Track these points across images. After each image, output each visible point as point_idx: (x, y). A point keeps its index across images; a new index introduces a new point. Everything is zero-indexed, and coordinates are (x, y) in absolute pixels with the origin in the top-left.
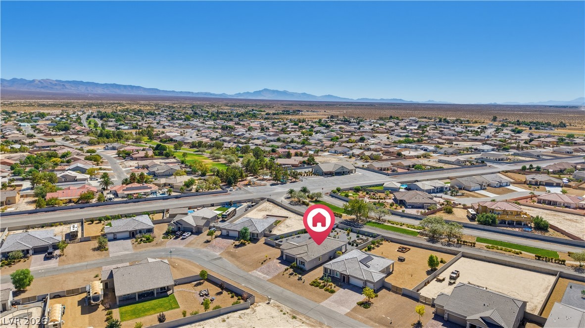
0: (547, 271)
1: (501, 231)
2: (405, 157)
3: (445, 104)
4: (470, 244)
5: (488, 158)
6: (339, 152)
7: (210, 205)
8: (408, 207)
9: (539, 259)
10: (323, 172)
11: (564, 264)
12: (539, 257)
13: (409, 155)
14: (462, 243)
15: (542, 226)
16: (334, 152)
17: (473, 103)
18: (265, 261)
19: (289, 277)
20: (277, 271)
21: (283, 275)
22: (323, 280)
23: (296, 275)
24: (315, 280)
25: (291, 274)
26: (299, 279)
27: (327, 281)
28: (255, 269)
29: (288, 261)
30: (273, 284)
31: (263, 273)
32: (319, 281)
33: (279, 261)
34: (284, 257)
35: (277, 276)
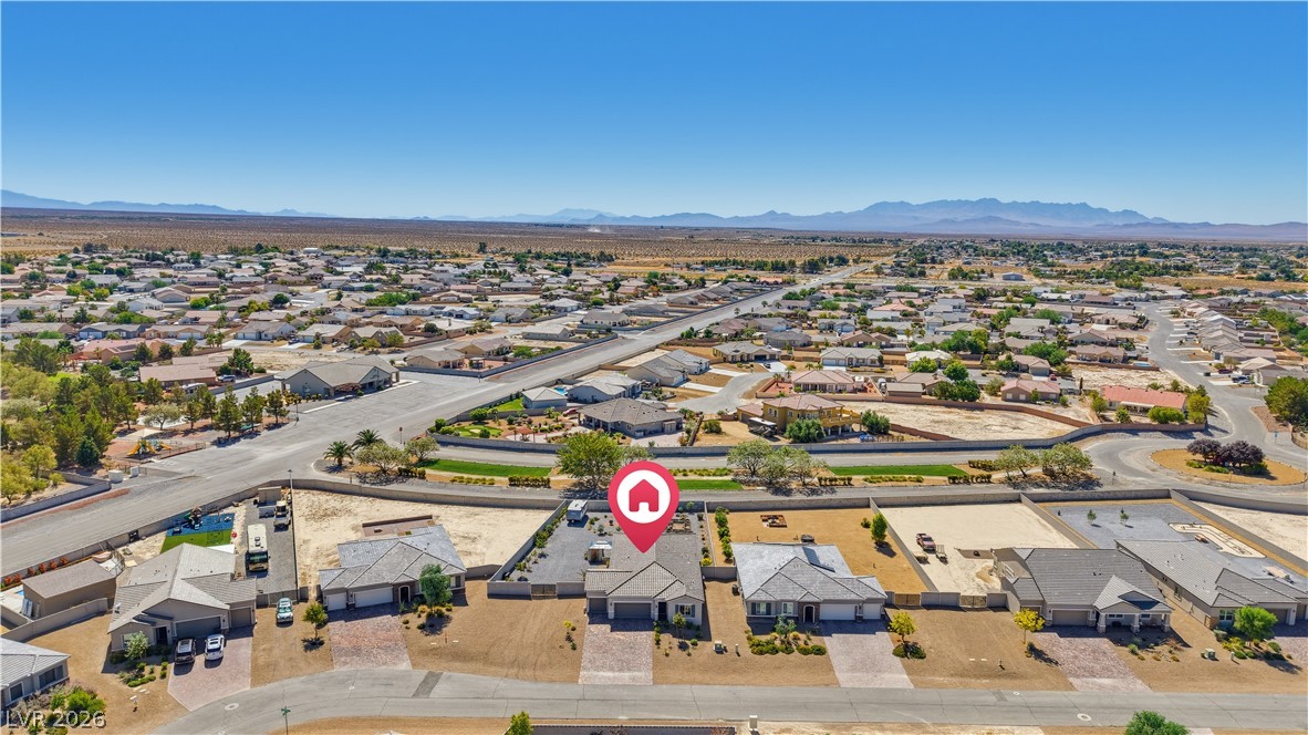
0: (1003, 498)
1: (840, 448)
2: (449, 335)
3: (323, 219)
4: (842, 483)
5: (599, 323)
6: (270, 337)
7: (127, 538)
8: (638, 434)
9: (954, 483)
10: (327, 390)
11: (990, 482)
12: (954, 479)
13: (450, 328)
14: (828, 483)
15: (877, 428)
16: (254, 336)
17: (380, 218)
18: (569, 639)
19: (689, 655)
20: (638, 652)
21: (667, 655)
22: (767, 634)
23: (695, 644)
24: (749, 639)
25: (683, 647)
26: (720, 650)
27: (781, 633)
28: (577, 666)
29: (625, 619)
30: (682, 687)
31: (612, 669)
32: (764, 638)
33: (607, 627)
34: (611, 612)
35: (656, 664)
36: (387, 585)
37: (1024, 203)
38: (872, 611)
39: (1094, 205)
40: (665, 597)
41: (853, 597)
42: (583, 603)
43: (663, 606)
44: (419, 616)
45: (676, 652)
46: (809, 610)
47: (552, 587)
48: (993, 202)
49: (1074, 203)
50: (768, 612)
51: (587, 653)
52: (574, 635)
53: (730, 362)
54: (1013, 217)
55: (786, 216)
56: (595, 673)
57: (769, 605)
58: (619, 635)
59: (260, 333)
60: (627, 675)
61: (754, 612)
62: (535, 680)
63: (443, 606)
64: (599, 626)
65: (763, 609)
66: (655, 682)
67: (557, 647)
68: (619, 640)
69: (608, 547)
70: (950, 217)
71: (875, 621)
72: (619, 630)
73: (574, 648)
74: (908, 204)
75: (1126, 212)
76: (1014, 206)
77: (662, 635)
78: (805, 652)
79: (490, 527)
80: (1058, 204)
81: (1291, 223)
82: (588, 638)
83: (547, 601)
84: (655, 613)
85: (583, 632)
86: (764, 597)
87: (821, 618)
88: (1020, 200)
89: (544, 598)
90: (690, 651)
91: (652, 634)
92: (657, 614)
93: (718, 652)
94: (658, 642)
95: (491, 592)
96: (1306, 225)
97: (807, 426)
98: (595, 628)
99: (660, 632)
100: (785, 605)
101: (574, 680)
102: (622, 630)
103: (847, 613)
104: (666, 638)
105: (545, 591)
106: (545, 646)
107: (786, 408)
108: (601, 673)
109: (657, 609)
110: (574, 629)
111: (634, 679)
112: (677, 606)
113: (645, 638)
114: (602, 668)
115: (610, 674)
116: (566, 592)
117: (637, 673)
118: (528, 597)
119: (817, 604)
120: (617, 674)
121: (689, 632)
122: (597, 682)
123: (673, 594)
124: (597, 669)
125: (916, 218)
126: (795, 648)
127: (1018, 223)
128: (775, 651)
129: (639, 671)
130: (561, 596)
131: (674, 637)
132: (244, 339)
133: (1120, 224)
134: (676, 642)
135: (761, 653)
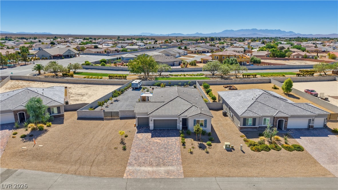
4: (252, 77)
9: (299, 76)
10: (50, 56)
13: (102, 47)
15: (257, 62)
16: (38, 49)
18: (122, 142)
19: (207, 152)
20: (170, 151)
21: (191, 153)
22: (258, 137)
23: (210, 145)
24: (245, 141)
25: (202, 147)
26: (230, 149)
27: (268, 136)
28: (125, 163)
29: (160, 130)
30: (208, 179)
31: (151, 165)
32: (256, 140)
33: (149, 135)
34: (151, 125)
35: (184, 160)
36: (9, 111)
37: (264, 30)
38: (318, 123)
39: (282, 30)
40: (187, 115)
41: (309, 113)
42: (135, 122)
43: (185, 121)
44: (27, 130)
45: (198, 151)
46: (280, 122)
47: (117, 113)
48: (256, 29)
49: (277, 30)
50: (254, 124)
51: (133, 152)
52: (126, 141)
53: (194, 53)
54: (261, 34)
55: (201, 34)
56: (138, 168)
57: (254, 120)
58: (157, 140)
59: (40, 48)
60: (162, 169)
61: (244, 124)
62: (89, 175)
63: (45, 124)
64: (144, 134)
65: (250, 122)
66: (186, 175)
67: (113, 148)
68: (157, 143)
69: (151, 95)
70: (244, 34)
71: (321, 128)
72: (156, 137)
73: (124, 149)
74: (233, 30)
75: (290, 32)
76: (261, 31)
77: (186, 139)
78: (289, 149)
79: (94, 91)
80: (272, 30)
81: (334, 34)
82: (135, 142)
83: (113, 121)
84: (180, 125)
85: (132, 138)
86: (251, 114)
87: (288, 127)
88: (262, 29)
89: (112, 119)
90: (208, 150)
91: (179, 139)
92: (181, 126)
93: (228, 151)
94: (184, 144)
95: (80, 116)
96: (337, 34)
97: (232, 60)
98: (140, 135)
99: (185, 137)
100: (265, 120)
101: (120, 174)
102: (159, 137)
103: (303, 123)
104: (189, 141)
105: (112, 116)
106: (104, 148)
107: (221, 55)
108: (143, 168)
109: (181, 123)
110: (126, 136)
111: (168, 172)
112: (195, 120)
113: (175, 141)
114: (144, 164)
115: (150, 169)
116: (125, 116)
117: (170, 168)
118: (102, 119)
119: (287, 118)
120: (155, 169)
121: (204, 137)
122: (139, 176)
123: (191, 114)
124: (140, 165)
125: (235, 34)
126: (280, 146)
127: (262, 35)
128: (267, 149)
129: (172, 165)
130: (121, 118)
131: (195, 140)
132: (35, 50)
133: (289, 35)
134: (196, 144)
135: (259, 150)
